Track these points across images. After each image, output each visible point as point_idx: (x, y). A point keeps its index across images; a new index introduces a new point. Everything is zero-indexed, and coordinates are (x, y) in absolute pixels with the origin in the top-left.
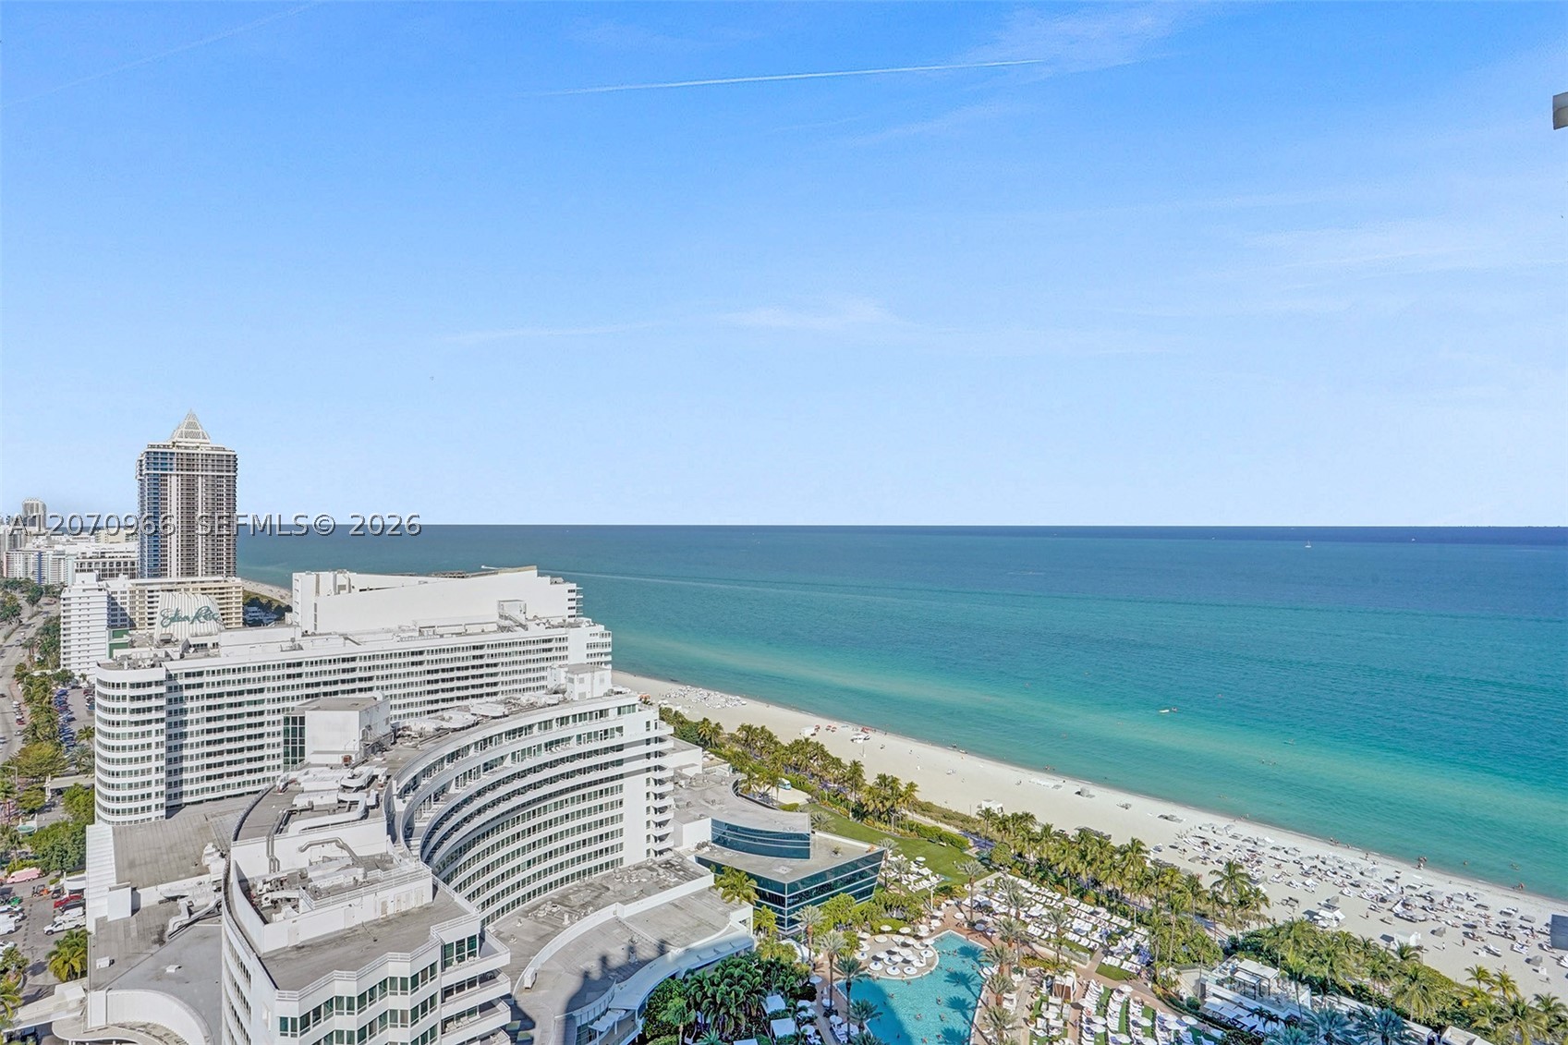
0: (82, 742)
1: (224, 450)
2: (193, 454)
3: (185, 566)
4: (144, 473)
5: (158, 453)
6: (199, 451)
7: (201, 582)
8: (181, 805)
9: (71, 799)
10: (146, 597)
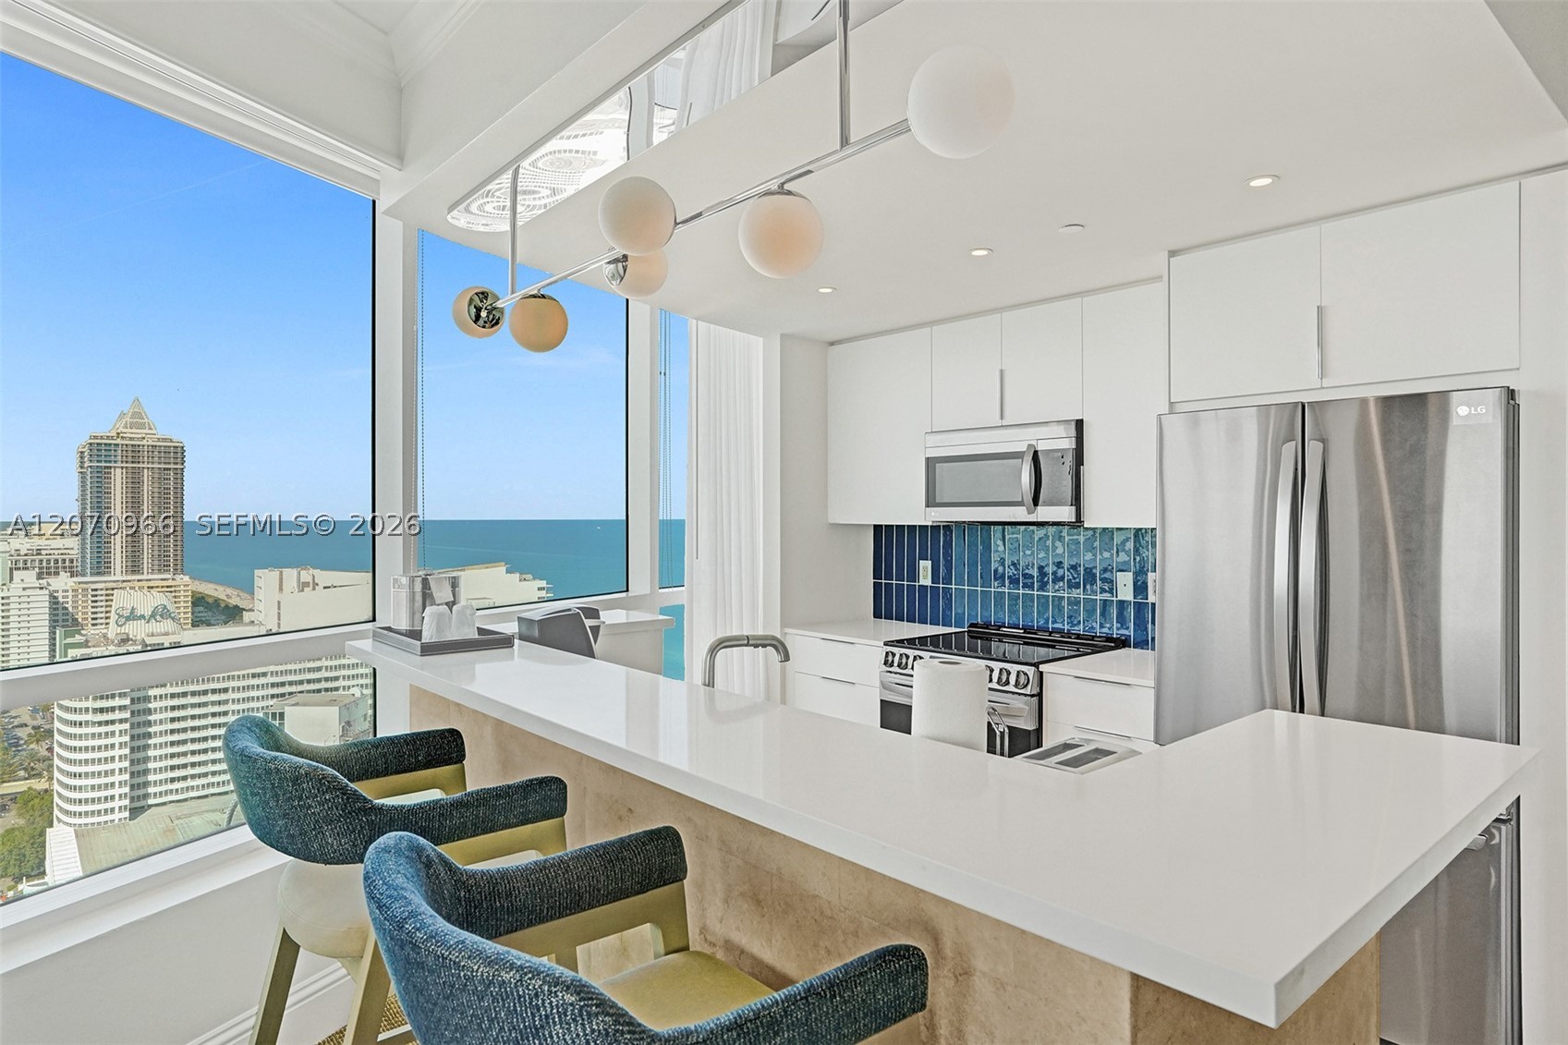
0: (32, 746)
1: (171, 441)
2: (139, 446)
3: (129, 564)
4: (86, 465)
5: (101, 444)
6: (144, 442)
7: (147, 580)
8: (143, 807)
9: (26, 803)
10: (90, 596)
